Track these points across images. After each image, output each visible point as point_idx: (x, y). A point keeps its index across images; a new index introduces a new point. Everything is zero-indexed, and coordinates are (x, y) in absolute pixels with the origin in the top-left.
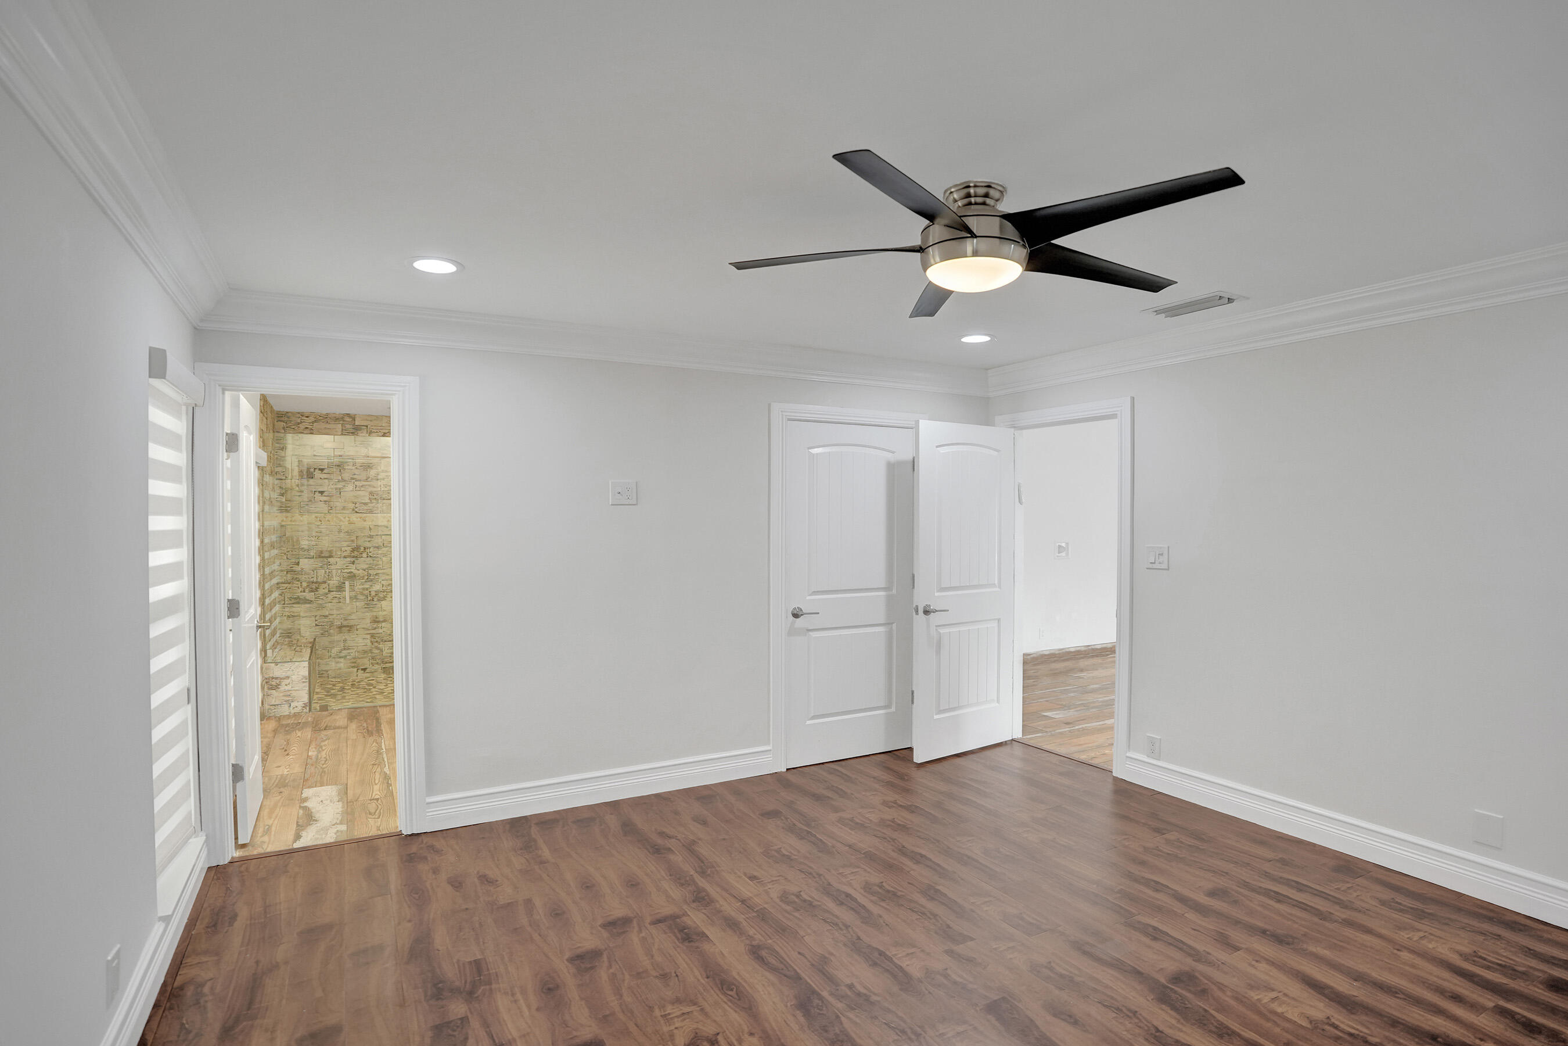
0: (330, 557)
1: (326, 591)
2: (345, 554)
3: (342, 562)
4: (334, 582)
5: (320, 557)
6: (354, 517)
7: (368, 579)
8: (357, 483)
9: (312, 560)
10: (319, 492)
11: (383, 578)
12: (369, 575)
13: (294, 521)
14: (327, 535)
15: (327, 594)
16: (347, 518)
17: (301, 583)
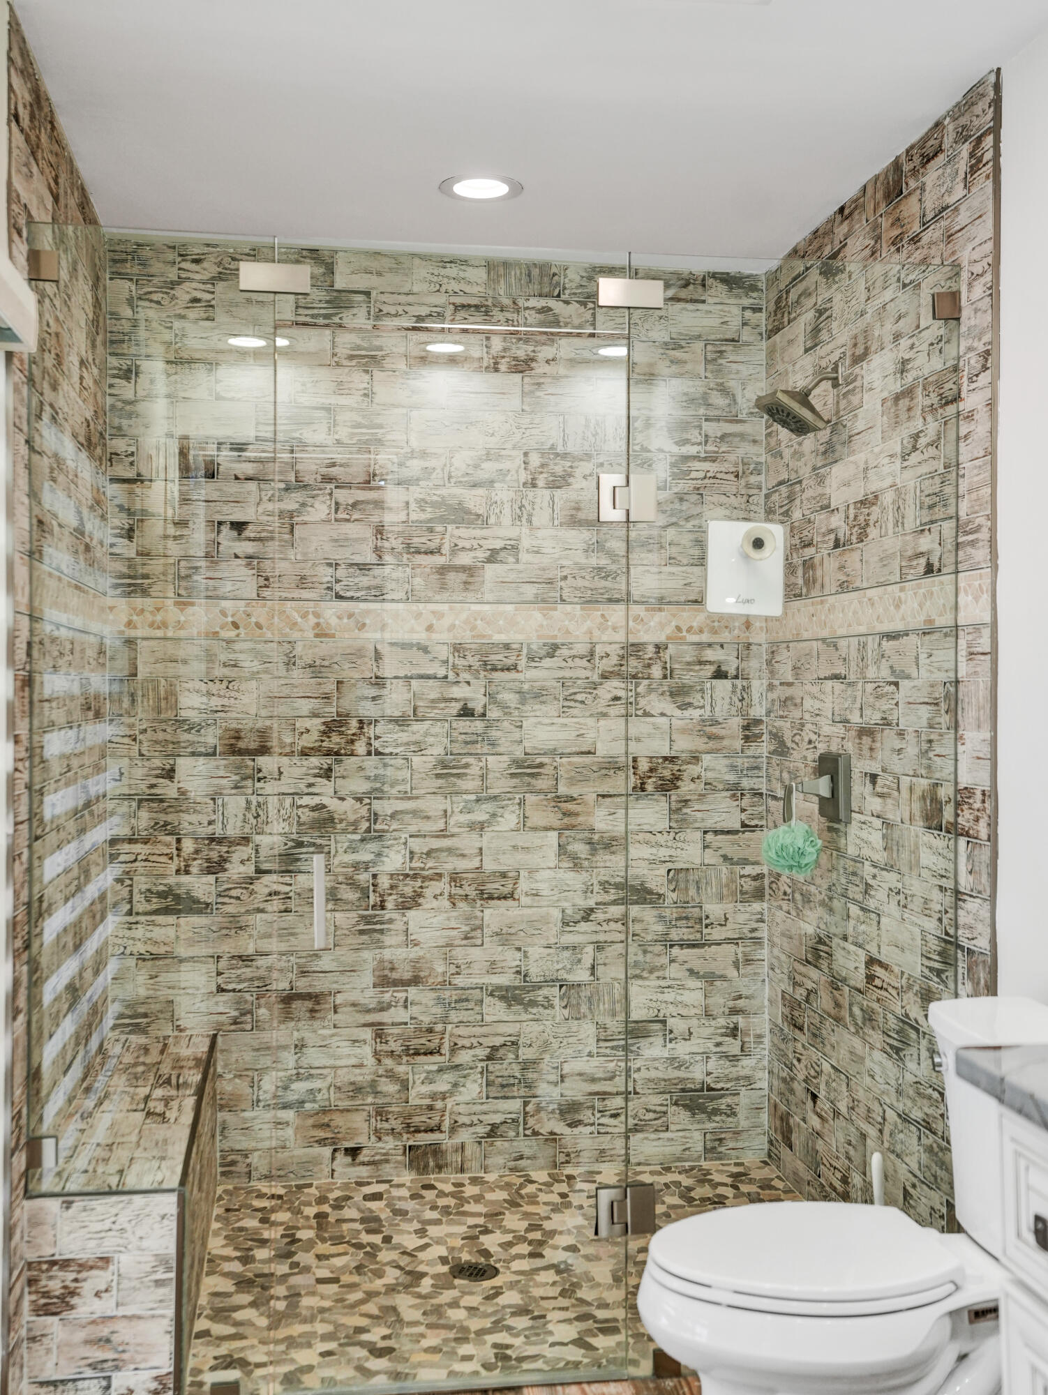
0: (264, 750)
1: (250, 869)
2: (309, 741)
3: (298, 772)
4: (272, 840)
5: (234, 750)
6: (332, 612)
7: (368, 830)
8: (343, 496)
9: (212, 762)
10: (232, 523)
11: (413, 829)
12: (374, 817)
13: (164, 625)
14: (254, 676)
15: (251, 880)
16: (311, 616)
17: (179, 841)
